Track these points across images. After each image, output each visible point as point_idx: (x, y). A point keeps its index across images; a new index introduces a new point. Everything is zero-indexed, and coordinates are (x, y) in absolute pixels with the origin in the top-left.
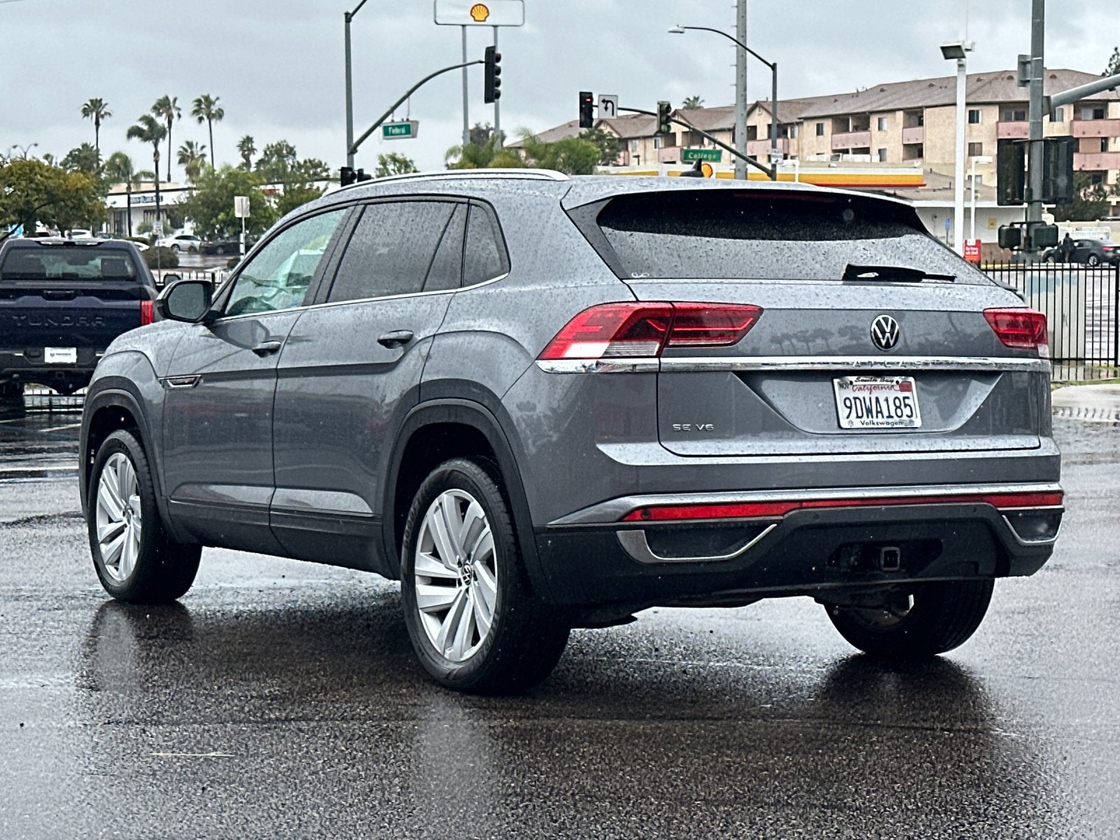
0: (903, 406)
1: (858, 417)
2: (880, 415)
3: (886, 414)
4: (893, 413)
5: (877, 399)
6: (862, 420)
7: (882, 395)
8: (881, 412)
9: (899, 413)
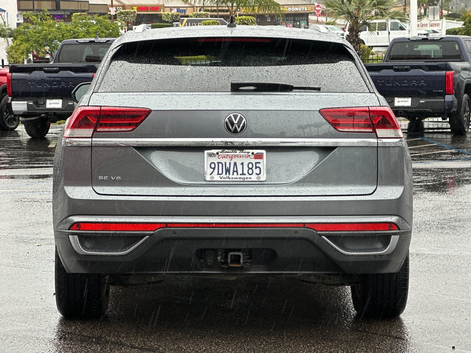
0: (254, 168)
1: (218, 174)
2: (235, 173)
3: (240, 172)
4: (245, 172)
5: (235, 164)
6: (221, 176)
7: (239, 161)
8: (237, 171)
9: (250, 172)
